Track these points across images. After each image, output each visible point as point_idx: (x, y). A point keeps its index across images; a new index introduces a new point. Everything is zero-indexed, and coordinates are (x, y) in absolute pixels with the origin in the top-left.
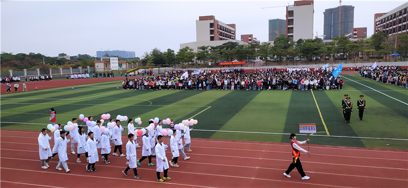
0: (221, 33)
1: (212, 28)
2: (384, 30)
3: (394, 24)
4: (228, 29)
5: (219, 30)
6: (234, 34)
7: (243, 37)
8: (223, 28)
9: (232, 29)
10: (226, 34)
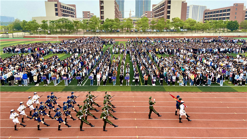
1: (56, 7)
2: (155, 14)
3: (158, 11)
4: (69, 8)
5: (62, 9)
6: (75, 11)
7: (84, 12)
8: (65, 7)
9: (72, 8)
10: (68, 11)
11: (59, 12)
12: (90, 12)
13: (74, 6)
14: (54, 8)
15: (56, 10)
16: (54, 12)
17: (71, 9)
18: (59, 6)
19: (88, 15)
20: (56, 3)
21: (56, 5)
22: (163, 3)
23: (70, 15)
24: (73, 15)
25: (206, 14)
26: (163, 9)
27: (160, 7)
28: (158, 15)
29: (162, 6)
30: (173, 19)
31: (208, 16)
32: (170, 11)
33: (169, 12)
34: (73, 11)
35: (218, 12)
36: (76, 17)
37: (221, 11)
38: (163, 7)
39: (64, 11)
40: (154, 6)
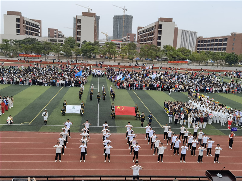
0: (27, 27)
1: (18, 22)
2: (141, 38)
3: (146, 36)
4: (34, 24)
5: (25, 25)
6: (40, 28)
7: (49, 30)
8: (29, 23)
9: (37, 24)
10: (32, 28)
11: (22, 29)
12: (57, 29)
13: (39, 22)
14: (15, 23)
15: (18, 26)
16: (15, 28)
17: (36, 26)
18: (21, 21)
19: (55, 33)
20: (18, 17)
21: (18, 20)
22: (153, 27)
23: (34, 33)
24: (38, 33)
25: (199, 42)
26: (152, 34)
27: (149, 31)
28: (145, 40)
29: (151, 30)
30: (164, 47)
31: (202, 45)
32: (161, 37)
33: (159, 38)
34: (38, 28)
35: (213, 41)
36: (41, 36)
37: (217, 41)
38: (153, 31)
39: (27, 28)
40: (139, 28)
